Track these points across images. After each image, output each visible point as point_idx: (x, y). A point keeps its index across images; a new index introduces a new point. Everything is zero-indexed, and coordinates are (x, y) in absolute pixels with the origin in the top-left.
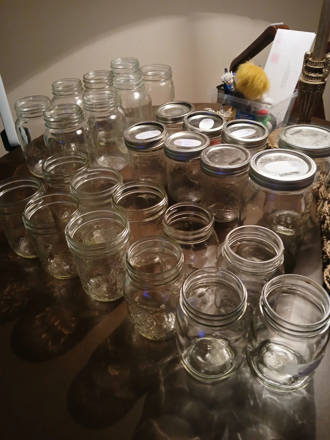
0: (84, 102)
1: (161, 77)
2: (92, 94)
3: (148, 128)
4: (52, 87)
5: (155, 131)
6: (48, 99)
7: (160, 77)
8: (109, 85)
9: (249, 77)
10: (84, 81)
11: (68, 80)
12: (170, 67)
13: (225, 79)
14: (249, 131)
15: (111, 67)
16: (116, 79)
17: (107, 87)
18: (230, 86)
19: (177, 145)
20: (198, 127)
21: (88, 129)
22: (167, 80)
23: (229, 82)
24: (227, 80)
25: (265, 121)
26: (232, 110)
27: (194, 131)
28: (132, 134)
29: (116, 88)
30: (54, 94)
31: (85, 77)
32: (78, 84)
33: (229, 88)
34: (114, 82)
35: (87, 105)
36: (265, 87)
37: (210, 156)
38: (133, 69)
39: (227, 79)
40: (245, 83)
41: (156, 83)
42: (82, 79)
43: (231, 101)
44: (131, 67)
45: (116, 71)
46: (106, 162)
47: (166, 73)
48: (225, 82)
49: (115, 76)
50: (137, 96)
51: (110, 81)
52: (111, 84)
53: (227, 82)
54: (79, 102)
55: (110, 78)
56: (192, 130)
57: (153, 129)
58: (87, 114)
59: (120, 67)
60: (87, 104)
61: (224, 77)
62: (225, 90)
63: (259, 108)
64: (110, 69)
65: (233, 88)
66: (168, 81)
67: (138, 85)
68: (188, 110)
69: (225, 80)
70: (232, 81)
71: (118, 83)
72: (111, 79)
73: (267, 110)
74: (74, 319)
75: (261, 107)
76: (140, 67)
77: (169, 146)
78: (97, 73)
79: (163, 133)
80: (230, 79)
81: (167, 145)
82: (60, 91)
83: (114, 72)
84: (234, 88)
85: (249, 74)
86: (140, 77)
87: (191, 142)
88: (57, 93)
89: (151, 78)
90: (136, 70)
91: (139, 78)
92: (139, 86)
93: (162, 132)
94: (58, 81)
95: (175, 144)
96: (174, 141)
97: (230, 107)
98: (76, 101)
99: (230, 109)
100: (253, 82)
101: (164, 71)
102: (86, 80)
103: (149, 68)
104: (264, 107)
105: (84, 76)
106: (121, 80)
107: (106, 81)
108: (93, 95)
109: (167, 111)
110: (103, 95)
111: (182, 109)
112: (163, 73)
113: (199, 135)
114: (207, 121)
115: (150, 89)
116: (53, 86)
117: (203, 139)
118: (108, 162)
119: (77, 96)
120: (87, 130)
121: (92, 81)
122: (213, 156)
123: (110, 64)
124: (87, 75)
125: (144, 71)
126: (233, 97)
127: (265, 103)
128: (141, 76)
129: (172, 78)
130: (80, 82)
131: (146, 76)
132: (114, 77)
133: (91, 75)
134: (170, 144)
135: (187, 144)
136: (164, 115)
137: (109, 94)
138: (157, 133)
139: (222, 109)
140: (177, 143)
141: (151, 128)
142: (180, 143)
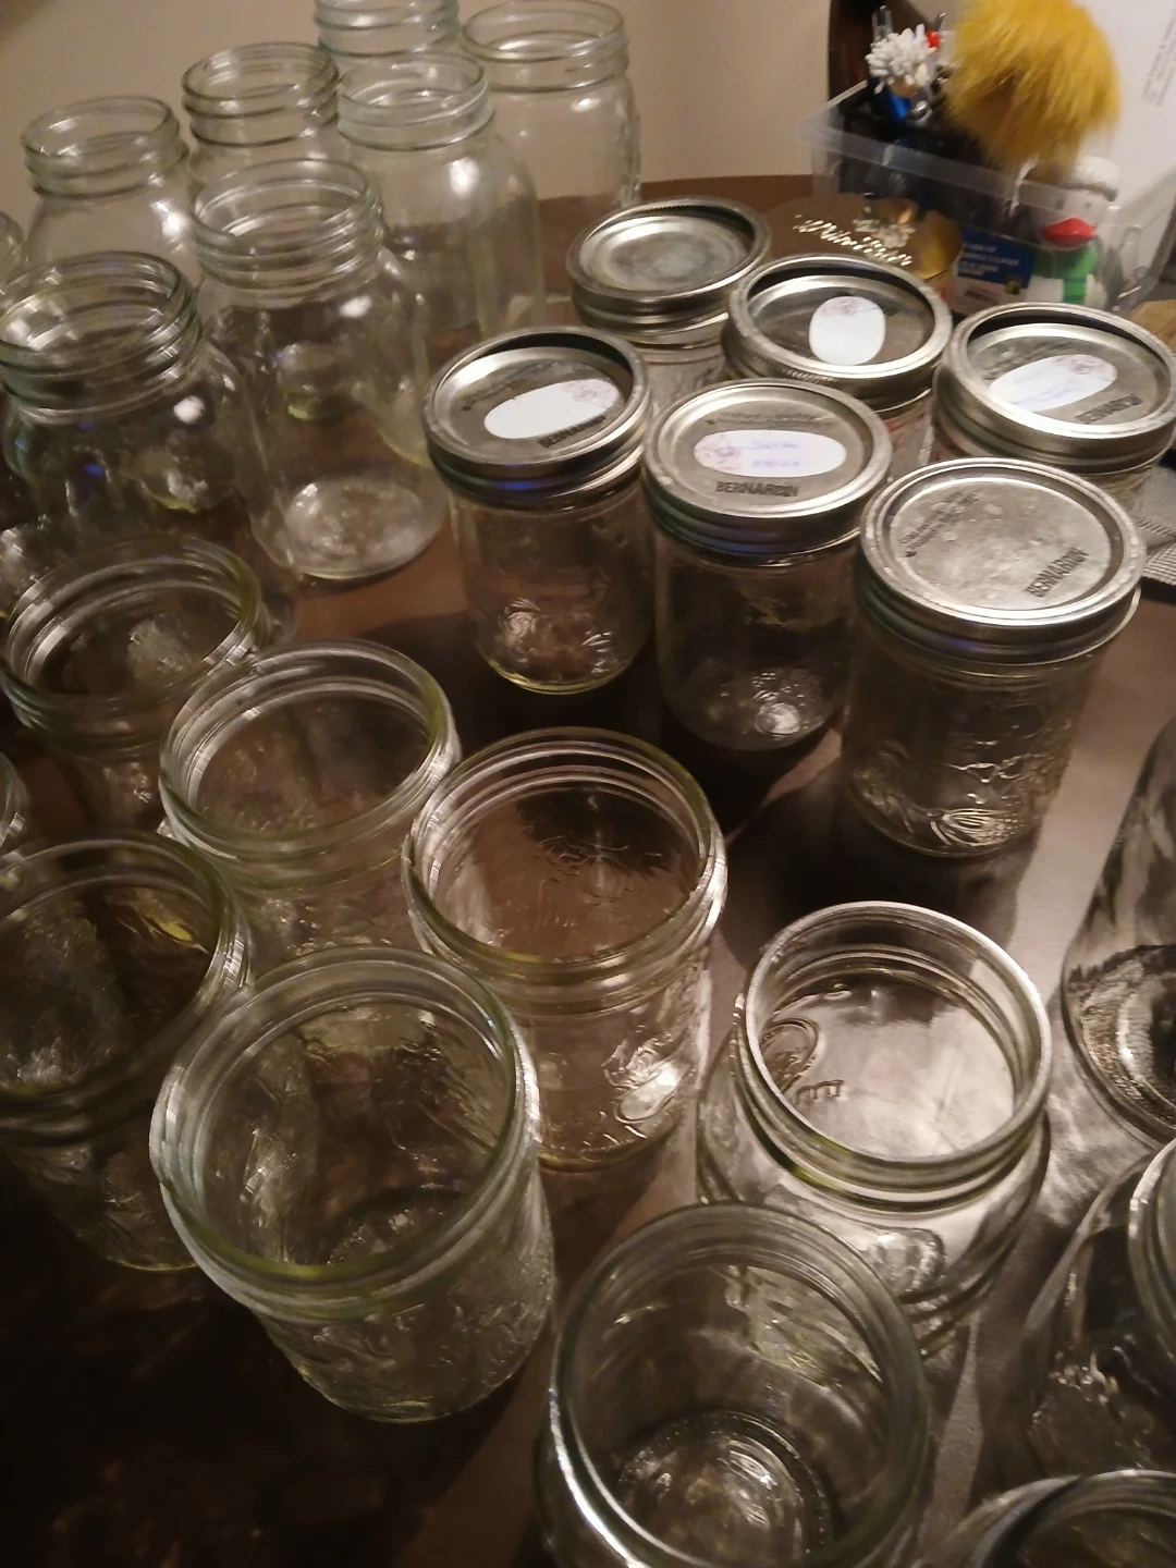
0: (198, 232)
1: (574, 70)
2: (233, 184)
3: (547, 365)
4: (23, 156)
5: (583, 382)
6: (10, 225)
7: (570, 71)
8: (312, 122)
9: (1024, 60)
10: (189, 109)
11: (103, 106)
12: (617, 13)
13: (889, 68)
14: (1079, 368)
15: (320, 21)
16: (349, 94)
17: (308, 132)
18: (909, 103)
19: (717, 467)
20: (804, 349)
21: (229, 383)
22: (602, 82)
23: (909, 81)
24: (900, 73)
25: (1076, 274)
26: (917, 219)
27: (790, 377)
28: (466, 408)
29: (356, 142)
30: (40, 190)
31: (193, 84)
32: (159, 128)
33: (902, 112)
34: (342, 108)
35: (215, 254)
36: (1100, 106)
37: (912, 536)
38: (429, 31)
39: (901, 67)
40: (1002, 90)
41: (551, 102)
42: (176, 100)
43: (907, 176)
44: (417, 19)
45: (344, 42)
46: (331, 521)
47: (604, 47)
48: (891, 82)
49: (343, 69)
50: (463, 176)
51: (324, 99)
52: (330, 114)
53: (900, 80)
54: (174, 223)
55: (321, 84)
56: (778, 371)
57: (569, 369)
58: (218, 302)
59: (362, 21)
60: (212, 246)
61: (883, 56)
62: (877, 118)
63: (1050, 209)
64: (313, 35)
65: (923, 113)
66: (611, 90)
67: (469, 118)
68: (738, 251)
69: (891, 74)
70: (923, 77)
71: (361, 113)
72: (323, 90)
73: (1089, 221)
74: (256, 1533)
75: (1060, 205)
76: (463, 18)
77: (676, 482)
78: (254, 57)
79: (633, 403)
80: (916, 65)
81: (667, 474)
82: (68, 174)
83: (333, 46)
84: (930, 112)
85: (1024, 42)
86: (474, 75)
87: (786, 445)
88: (52, 185)
89: (523, 75)
90: (443, 33)
91: (473, 83)
92: (474, 128)
93: (626, 392)
95: (707, 463)
96: (698, 447)
97: (903, 209)
98: (156, 221)
99: (905, 218)
100: (1043, 81)
101: (591, 36)
102: (198, 103)
103: (512, 18)
104: (1077, 207)
105: (188, 73)
106: (375, 93)
107: (302, 102)
108: (242, 188)
109: (629, 256)
110: (289, 186)
111: (703, 245)
112: (582, 49)
113: (825, 401)
114: (846, 310)
115: (523, 133)
116: (31, 150)
117: (846, 426)
118: (342, 522)
119: (160, 194)
120: (223, 390)
121: (231, 106)
122: (925, 540)
124: (200, 71)
125: (482, 39)
126: (919, 154)
127: (1080, 186)
128: (481, 71)
129: (630, 72)
130: (169, 115)
131: (499, 65)
132: (336, 78)
133: (224, 70)
134: (678, 463)
135: (769, 464)
136: (616, 278)
137: (320, 178)
138: (596, 400)
139: (867, 216)
140: (713, 454)
141: (562, 363)
142: (731, 454)
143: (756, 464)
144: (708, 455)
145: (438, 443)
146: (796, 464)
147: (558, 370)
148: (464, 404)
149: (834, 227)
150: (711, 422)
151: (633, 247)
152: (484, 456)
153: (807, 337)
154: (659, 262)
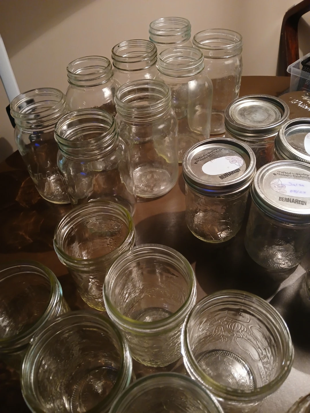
1: (225, 53)
3: (221, 149)
5: (232, 157)
8: (148, 64)
10: (113, 58)
15: (150, 33)
17: (147, 67)
19: (279, 191)
22: (234, 56)
28: (196, 163)
30: (70, 82)
31: (115, 52)
38: (182, 37)
42: (110, 56)
47: (235, 46)
49: (158, 48)
51: (152, 58)
52: (153, 62)
56: (295, 158)
57: (227, 152)
64: (149, 37)
66: (236, 58)
72: (152, 56)
83: (154, 40)
88: (74, 82)
92: (198, 71)
94: (74, 61)
95: (275, 190)
96: (271, 183)
102: (116, 57)
107: (146, 59)
109: (244, 112)
111: (266, 110)
112: (230, 47)
119: (105, 86)
123: (149, 28)
124: (117, 47)
129: (242, 53)
130: (110, 63)
132: (156, 52)
133: (123, 47)
134: (266, 189)
136: (240, 120)
138: (237, 163)
139: (306, 95)
140: (276, 186)
141: (225, 149)
142: (282, 187)
143: (291, 191)
144: (275, 186)
145: (189, 176)
146: (305, 192)
147: (224, 152)
148: (195, 161)
149: (302, 102)
150: (275, 174)
151: (244, 109)
152: (203, 182)
153: (304, 145)
154: (253, 115)
